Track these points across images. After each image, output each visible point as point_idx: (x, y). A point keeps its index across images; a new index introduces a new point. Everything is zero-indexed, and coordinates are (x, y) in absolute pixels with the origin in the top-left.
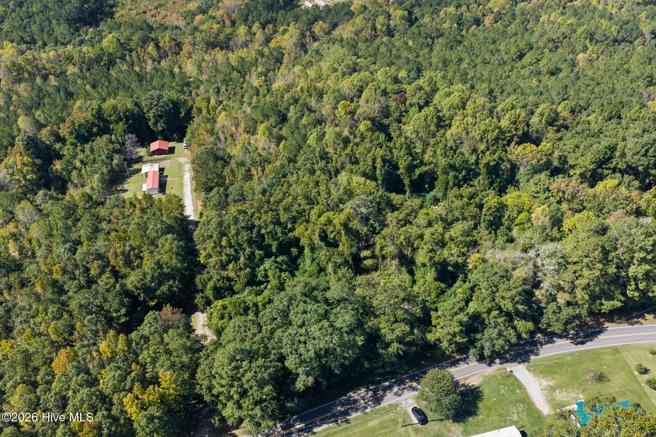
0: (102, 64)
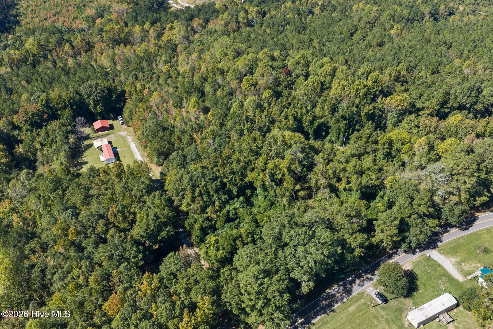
0: (28, 63)
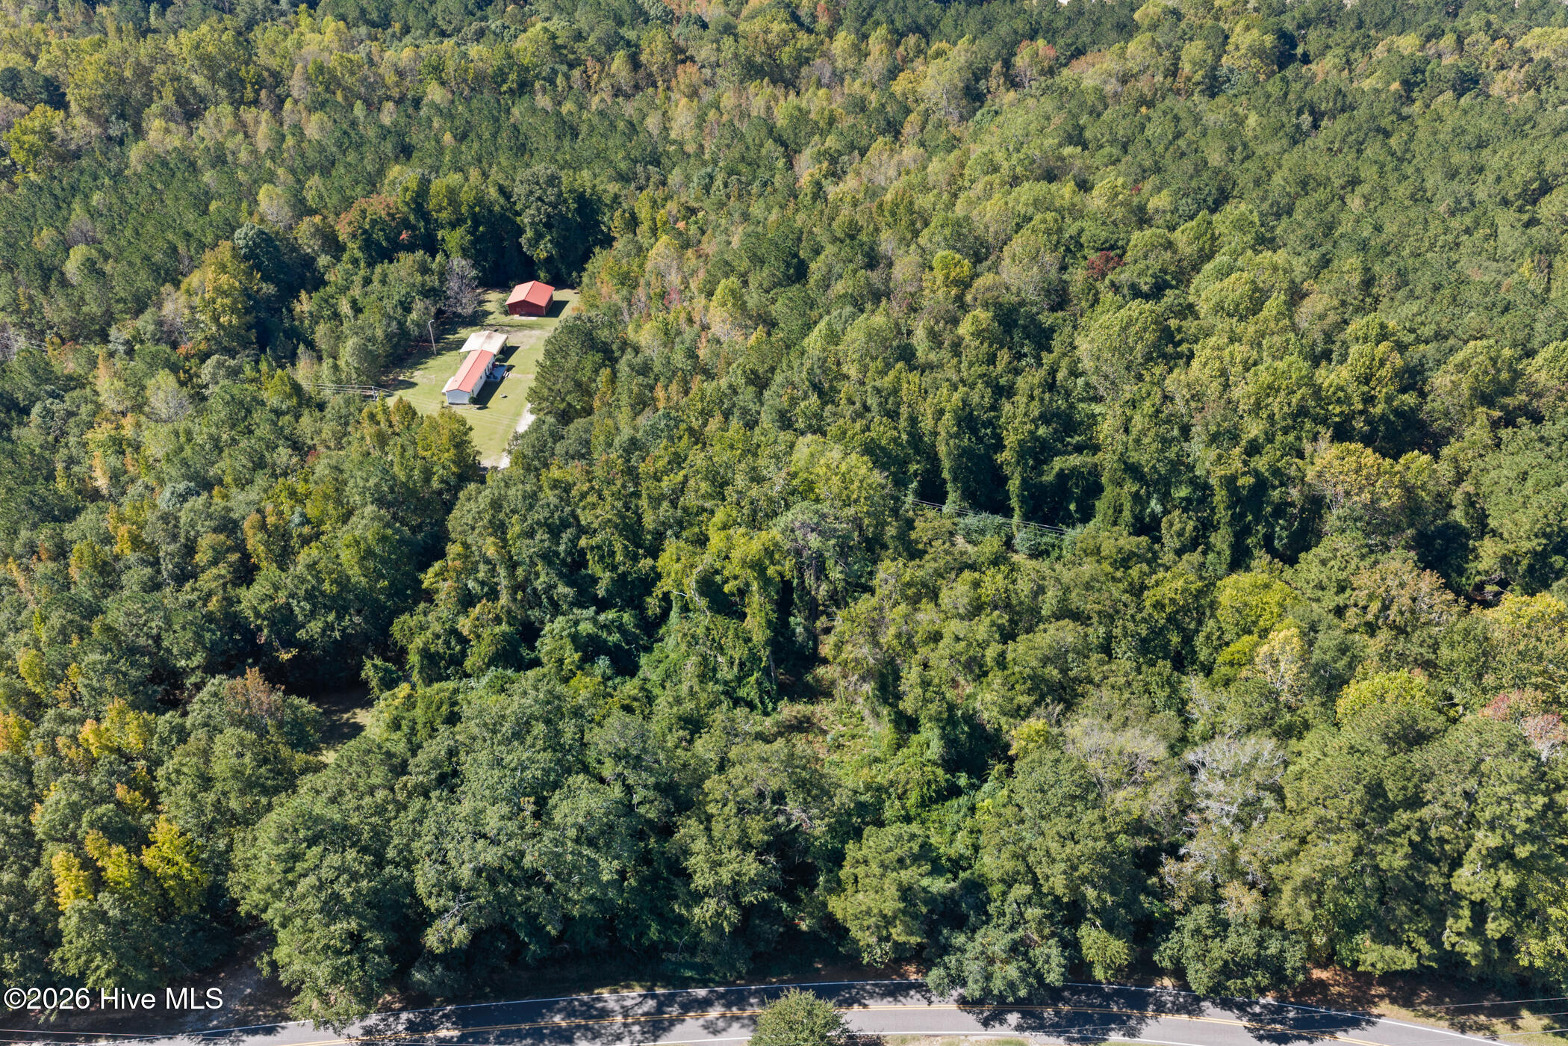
0: (504, 88)
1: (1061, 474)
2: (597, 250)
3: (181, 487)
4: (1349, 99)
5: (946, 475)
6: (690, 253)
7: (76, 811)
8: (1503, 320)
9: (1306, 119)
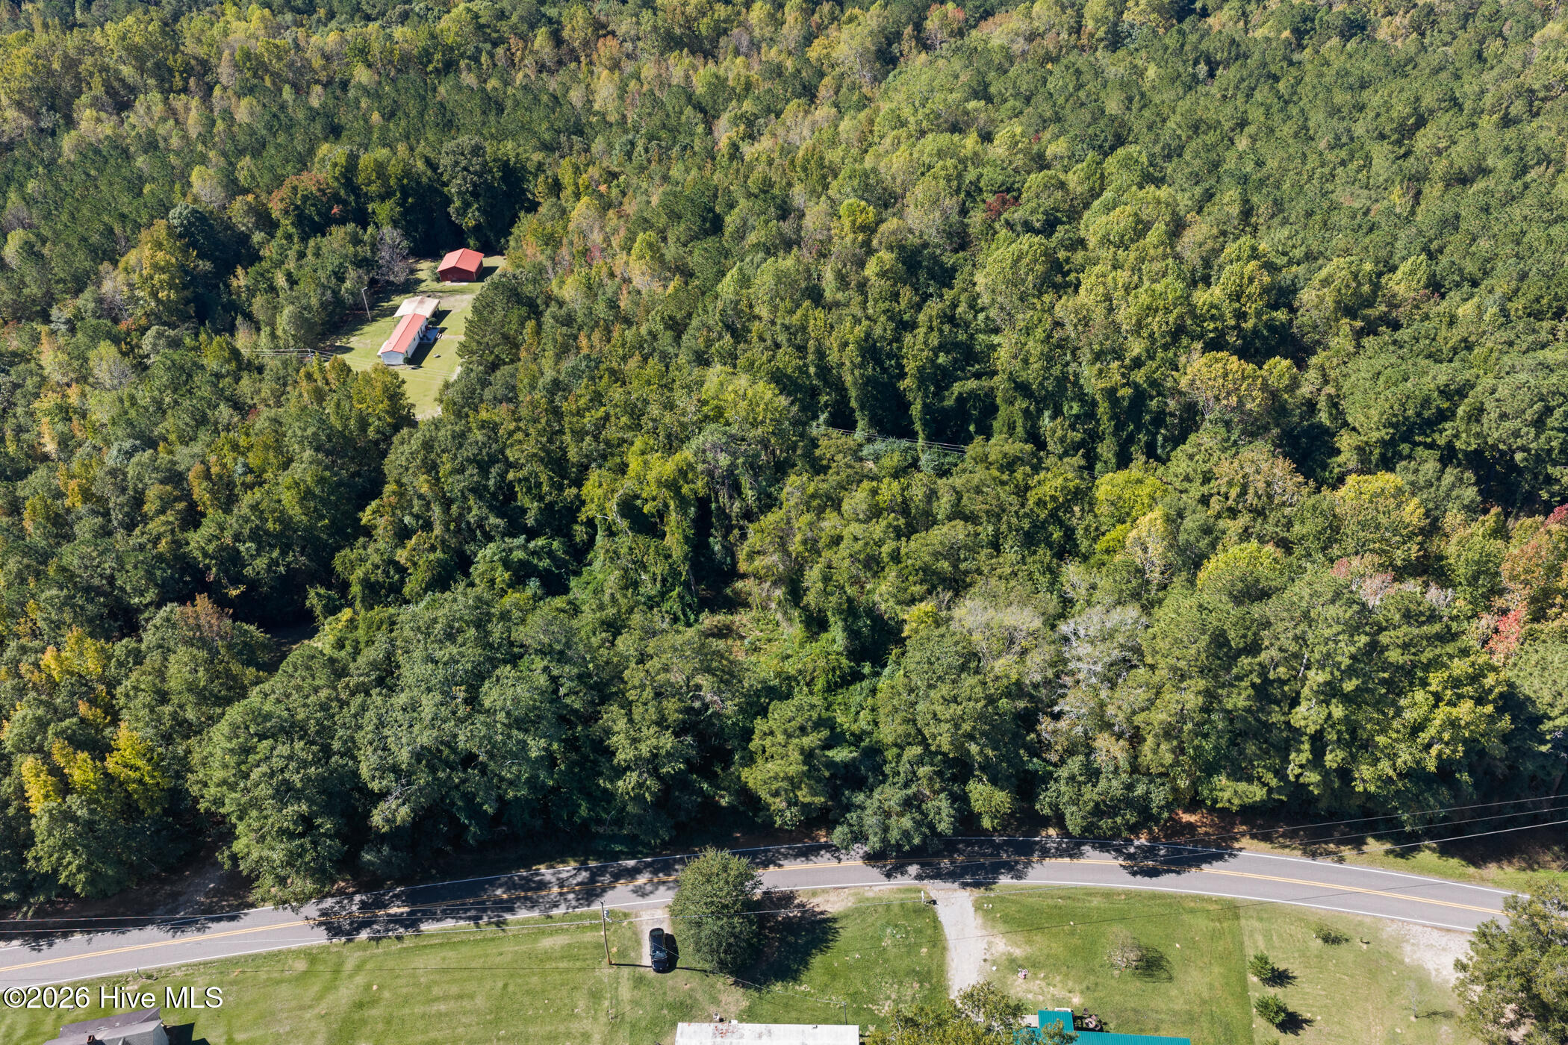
0: (430, 68)
1: (961, 399)
2: (522, 214)
3: (127, 445)
4: (1243, 48)
5: (853, 404)
6: (611, 213)
7: (42, 724)
8: (1367, 240)
9: (1202, 69)
